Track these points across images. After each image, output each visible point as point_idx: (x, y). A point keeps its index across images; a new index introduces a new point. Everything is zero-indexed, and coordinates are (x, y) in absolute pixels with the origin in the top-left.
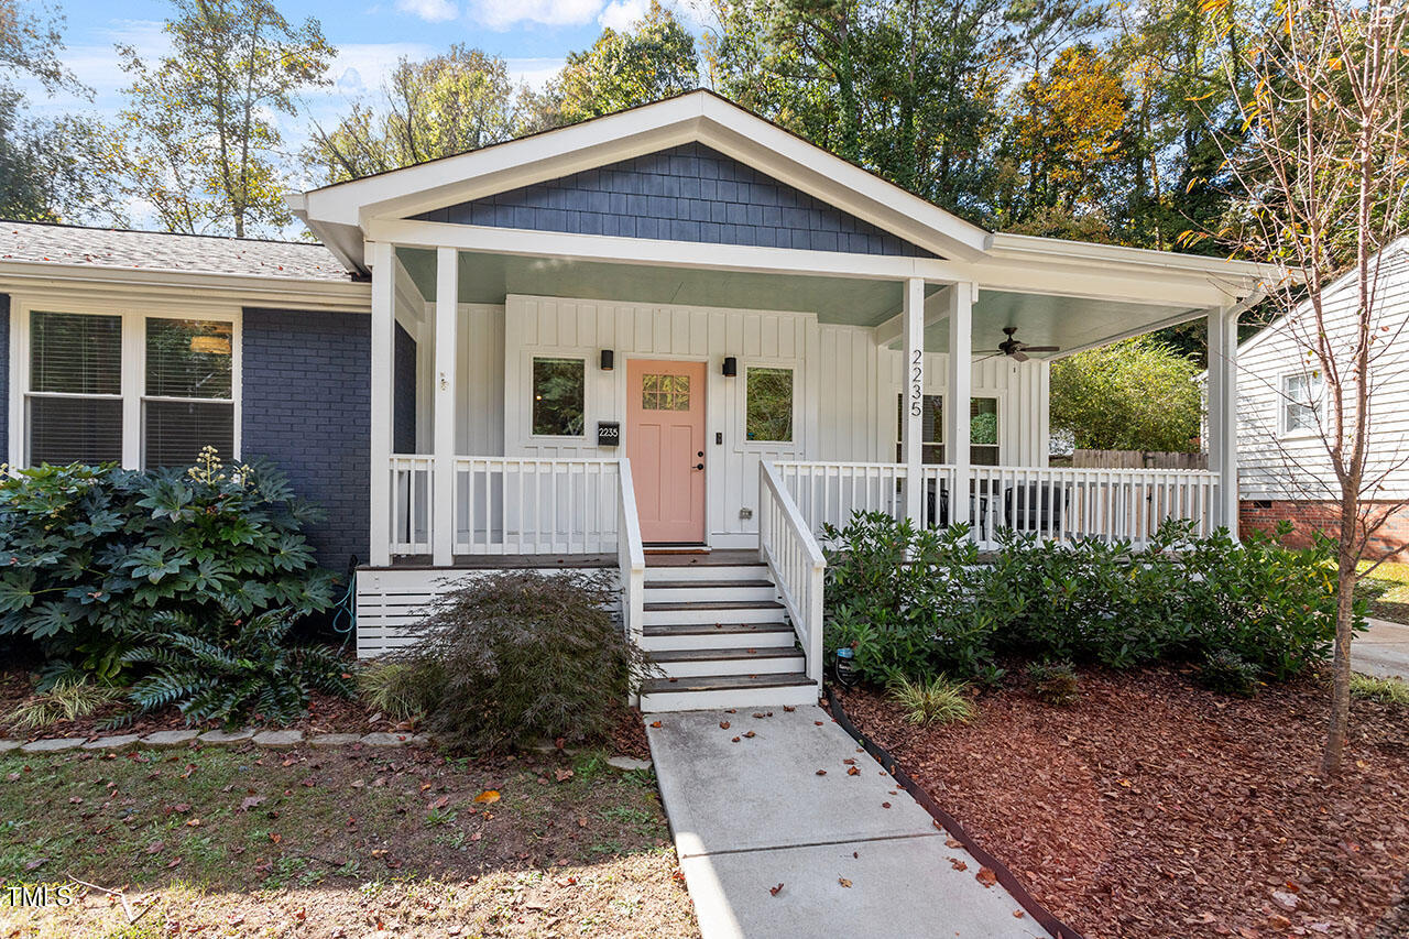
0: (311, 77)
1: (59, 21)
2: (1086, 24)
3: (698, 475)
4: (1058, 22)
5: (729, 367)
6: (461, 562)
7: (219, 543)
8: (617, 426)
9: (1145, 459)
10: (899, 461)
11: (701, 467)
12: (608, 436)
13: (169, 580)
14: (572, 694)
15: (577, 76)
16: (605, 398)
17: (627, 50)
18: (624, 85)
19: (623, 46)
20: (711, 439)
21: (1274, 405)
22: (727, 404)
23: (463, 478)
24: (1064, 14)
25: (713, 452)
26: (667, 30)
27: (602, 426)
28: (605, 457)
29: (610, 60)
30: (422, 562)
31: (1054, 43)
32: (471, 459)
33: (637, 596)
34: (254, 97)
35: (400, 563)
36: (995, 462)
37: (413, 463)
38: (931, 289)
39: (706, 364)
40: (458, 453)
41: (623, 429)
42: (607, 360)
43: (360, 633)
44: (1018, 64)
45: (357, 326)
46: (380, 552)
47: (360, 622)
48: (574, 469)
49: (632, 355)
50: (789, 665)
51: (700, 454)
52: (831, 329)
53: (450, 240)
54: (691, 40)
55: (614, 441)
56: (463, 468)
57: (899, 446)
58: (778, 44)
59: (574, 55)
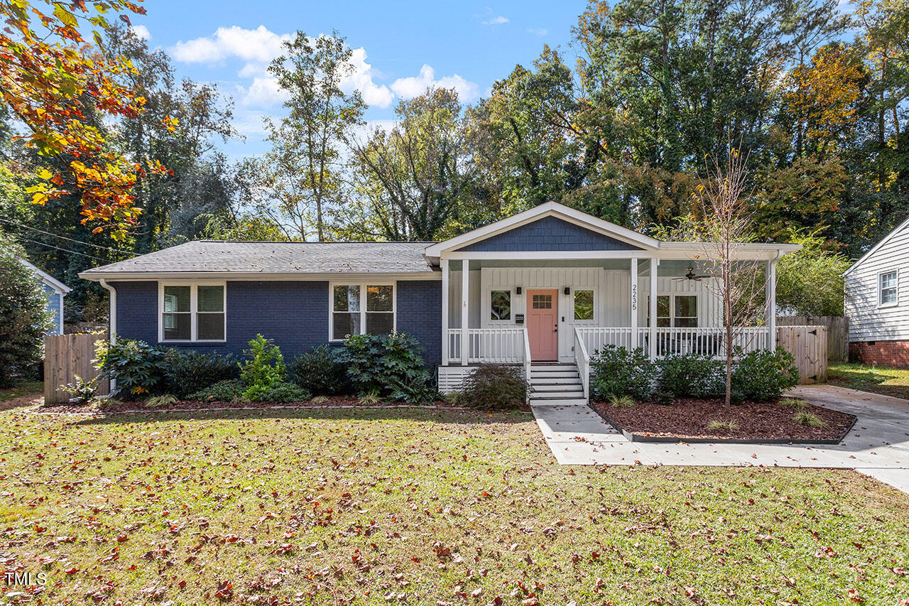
0: (354, 121)
1: (231, 105)
2: (836, 29)
3: (555, 334)
4: (817, 28)
5: (567, 291)
6: (470, 365)
7: (402, 357)
8: (523, 316)
9: (808, 320)
10: (648, 326)
11: (556, 331)
12: (520, 320)
13: (393, 367)
14: (510, 394)
15: (500, 101)
16: (519, 305)
17: (529, 84)
18: (527, 102)
19: (527, 82)
20: (560, 319)
21: (875, 290)
22: (566, 305)
23: (471, 336)
24: (820, 23)
25: (560, 324)
26: (553, 69)
27: (517, 316)
28: (518, 328)
29: (519, 90)
30: (459, 365)
31: (814, 42)
32: (474, 330)
33: (529, 375)
34: (327, 135)
35: (451, 365)
36: (696, 326)
37: (455, 331)
38: (640, 261)
39: (558, 290)
40: (469, 328)
41: (525, 316)
42: (519, 291)
43: (439, 387)
44: (789, 58)
45: (438, 284)
46: (445, 361)
47: (439, 383)
48: (508, 332)
49: (528, 288)
50: (578, 394)
51: (556, 326)
52: (612, 272)
53: (466, 257)
54: (568, 72)
55: (522, 322)
56: (471, 333)
57: (648, 319)
58: (622, 70)
59: (498, 83)
